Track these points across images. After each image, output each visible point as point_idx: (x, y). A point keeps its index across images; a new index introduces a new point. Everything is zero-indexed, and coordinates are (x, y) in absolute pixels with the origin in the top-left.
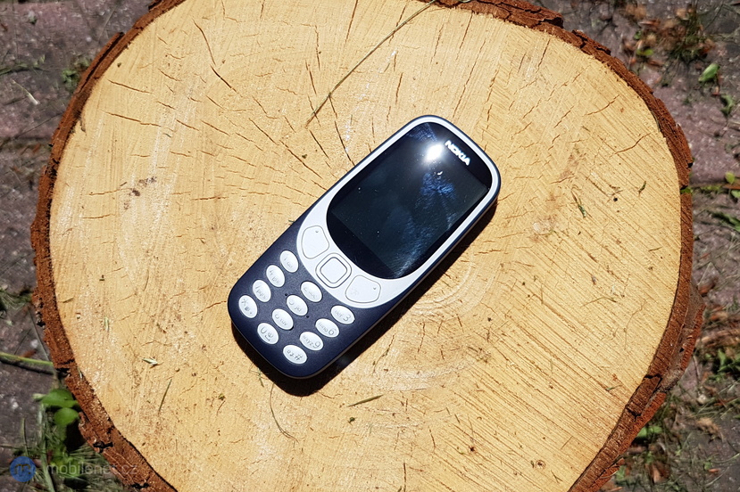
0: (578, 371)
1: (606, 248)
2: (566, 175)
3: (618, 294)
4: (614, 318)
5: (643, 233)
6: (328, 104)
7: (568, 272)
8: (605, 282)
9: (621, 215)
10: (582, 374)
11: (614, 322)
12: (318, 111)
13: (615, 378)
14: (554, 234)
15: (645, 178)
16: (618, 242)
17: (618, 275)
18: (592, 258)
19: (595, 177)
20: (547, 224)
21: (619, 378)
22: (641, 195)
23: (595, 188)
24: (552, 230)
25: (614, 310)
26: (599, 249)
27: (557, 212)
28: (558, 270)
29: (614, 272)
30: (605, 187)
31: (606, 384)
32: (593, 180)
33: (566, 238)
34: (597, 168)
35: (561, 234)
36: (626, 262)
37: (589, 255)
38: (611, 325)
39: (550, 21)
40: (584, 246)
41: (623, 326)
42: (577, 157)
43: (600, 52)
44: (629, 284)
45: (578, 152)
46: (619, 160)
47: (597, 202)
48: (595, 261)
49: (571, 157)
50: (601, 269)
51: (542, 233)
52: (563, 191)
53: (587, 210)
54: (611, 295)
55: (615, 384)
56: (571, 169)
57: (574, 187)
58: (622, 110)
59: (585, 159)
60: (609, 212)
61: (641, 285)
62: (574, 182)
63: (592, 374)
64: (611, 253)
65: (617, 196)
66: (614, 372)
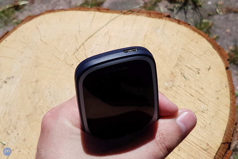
0: (191, 142)
1: (197, 91)
2: (177, 65)
3: (205, 109)
4: (204, 119)
5: (212, 85)
6: (82, 47)
7: (182, 101)
8: (198, 105)
9: (202, 78)
10: (193, 144)
11: (205, 121)
12: (78, 49)
13: (208, 145)
14: (174, 87)
15: (210, 65)
16: (202, 89)
17: (204, 102)
18: (192, 95)
19: (189, 65)
20: (171, 83)
21: (210, 144)
22: (209, 71)
23: (189, 69)
24: (173, 85)
25: (203, 116)
26: (194, 92)
27: (174, 78)
28: (177, 100)
29: (202, 100)
30: (194, 69)
31: (204, 147)
32: (188, 67)
33: (179, 88)
34: (189, 62)
35: (177, 87)
36: (206, 96)
37: (190, 94)
38: (204, 122)
39: (165, 16)
40: (188, 91)
41: (209, 122)
42: (180, 59)
43: (185, 25)
44: (209, 105)
45: (181, 57)
46: (198, 59)
47: (191, 74)
48: (193, 96)
49: (178, 59)
50: (196, 100)
51: (169, 86)
52: (176, 70)
53: (187, 77)
54: (202, 110)
55: (208, 147)
56: (179, 63)
57: (181, 69)
58: (197, 42)
59: (184, 59)
60: (196, 78)
61: (214, 105)
62: (180, 67)
63: (197, 143)
64: (199, 93)
65: (199, 72)
66: (207, 142)
